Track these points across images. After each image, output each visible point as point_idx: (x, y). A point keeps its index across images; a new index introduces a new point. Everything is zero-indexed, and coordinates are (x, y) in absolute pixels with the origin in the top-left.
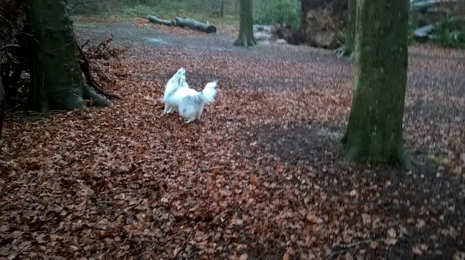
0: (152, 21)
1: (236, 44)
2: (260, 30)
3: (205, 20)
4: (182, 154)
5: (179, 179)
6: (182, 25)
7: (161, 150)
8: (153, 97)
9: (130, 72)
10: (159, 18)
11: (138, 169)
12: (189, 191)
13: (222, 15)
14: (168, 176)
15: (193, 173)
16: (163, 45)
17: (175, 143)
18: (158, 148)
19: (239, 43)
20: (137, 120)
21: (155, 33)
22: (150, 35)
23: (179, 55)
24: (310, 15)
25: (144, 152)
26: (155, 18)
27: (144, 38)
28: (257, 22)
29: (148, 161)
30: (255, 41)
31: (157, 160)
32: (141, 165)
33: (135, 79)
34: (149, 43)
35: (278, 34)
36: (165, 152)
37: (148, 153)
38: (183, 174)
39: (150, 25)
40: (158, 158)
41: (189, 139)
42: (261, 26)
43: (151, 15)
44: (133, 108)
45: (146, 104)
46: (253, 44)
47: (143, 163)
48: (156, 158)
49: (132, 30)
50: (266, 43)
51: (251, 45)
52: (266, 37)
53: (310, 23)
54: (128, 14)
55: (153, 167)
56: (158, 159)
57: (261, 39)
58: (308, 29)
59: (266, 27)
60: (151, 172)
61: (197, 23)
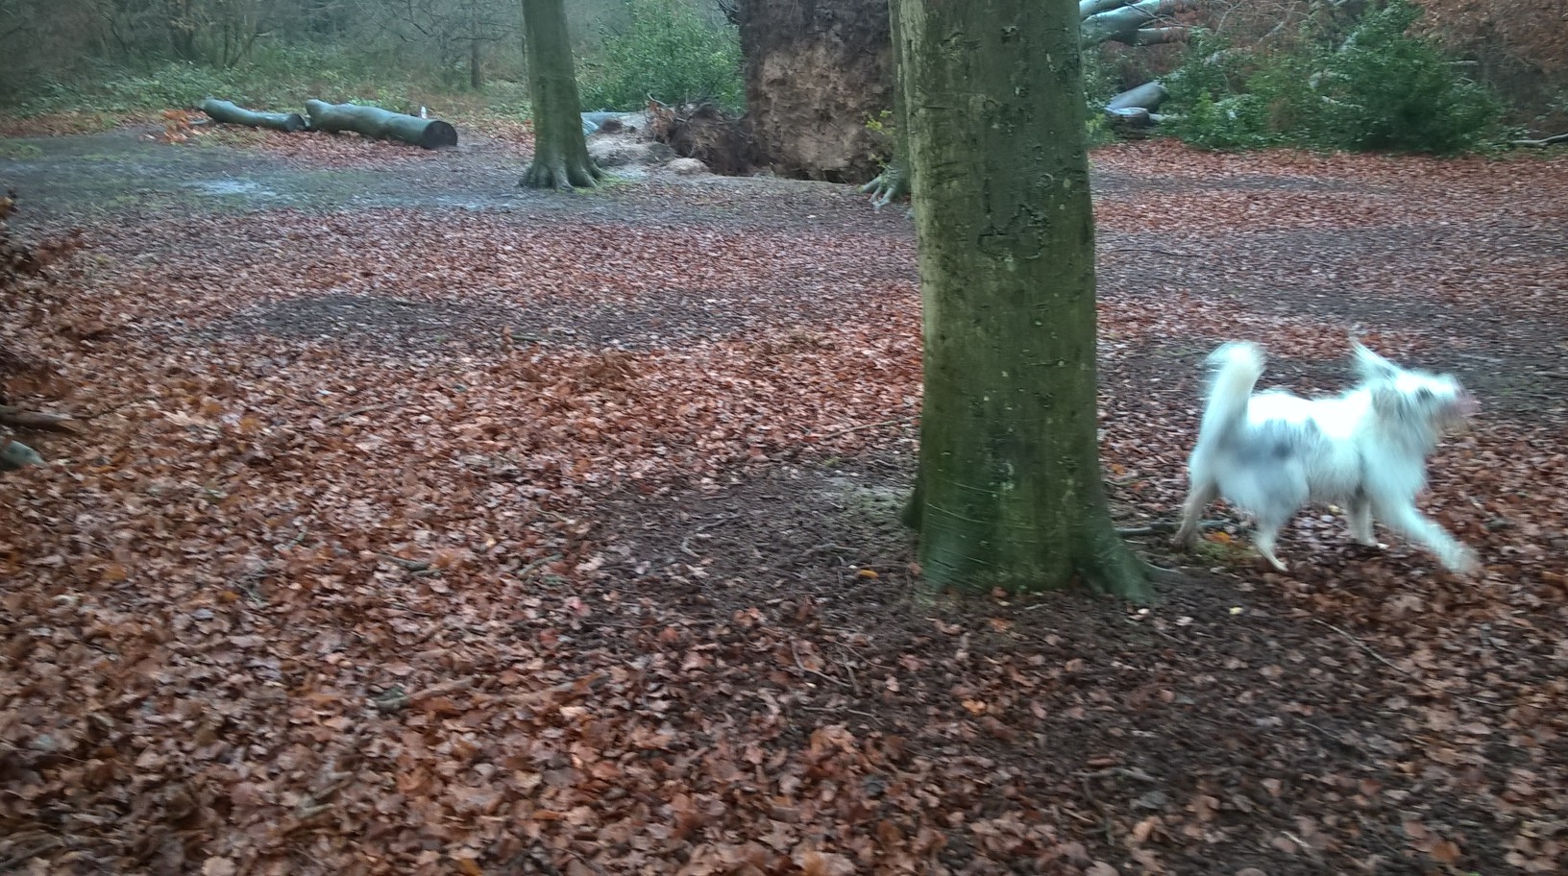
0: (220, 118)
1: (530, 182)
2: (611, 128)
3: (414, 105)
4: (305, 646)
5: (285, 760)
6: (334, 127)
7: (218, 639)
8: (202, 411)
9: (125, 317)
10: (247, 105)
11: (115, 735)
12: (323, 812)
13: (475, 83)
14: (241, 750)
15: (343, 722)
16: (259, 202)
17: (276, 599)
18: (205, 628)
19: (538, 180)
20: (131, 516)
21: (231, 161)
22: (212, 168)
23: (317, 237)
24: (772, 69)
25: (144, 658)
26: (228, 105)
27: (186, 184)
28: (598, 103)
29: (162, 691)
30: (598, 167)
31: (198, 685)
32: (134, 713)
33: (139, 344)
34: (208, 202)
35: (672, 140)
36: (230, 647)
37: (163, 657)
38: (301, 732)
39: (215, 132)
40: (206, 673)
41: (336, 578)
42: (613, 116)
43: (218, 97)
44: (117, 466)
45: (174, 443)
46: (590, 178)
47: (137, 704)
48: (194, 675)
49: (144, 156)
50: (635, 172)
51: (584, 184)
52: (632, 152)
53: (774, 97)
54: (130, 98)
55: (177, 717)
56: (203, 679)
57: (615, 160)
58: (772, 119)
59: (628, 119)
60: (170, 743)
61: (385, 116)
